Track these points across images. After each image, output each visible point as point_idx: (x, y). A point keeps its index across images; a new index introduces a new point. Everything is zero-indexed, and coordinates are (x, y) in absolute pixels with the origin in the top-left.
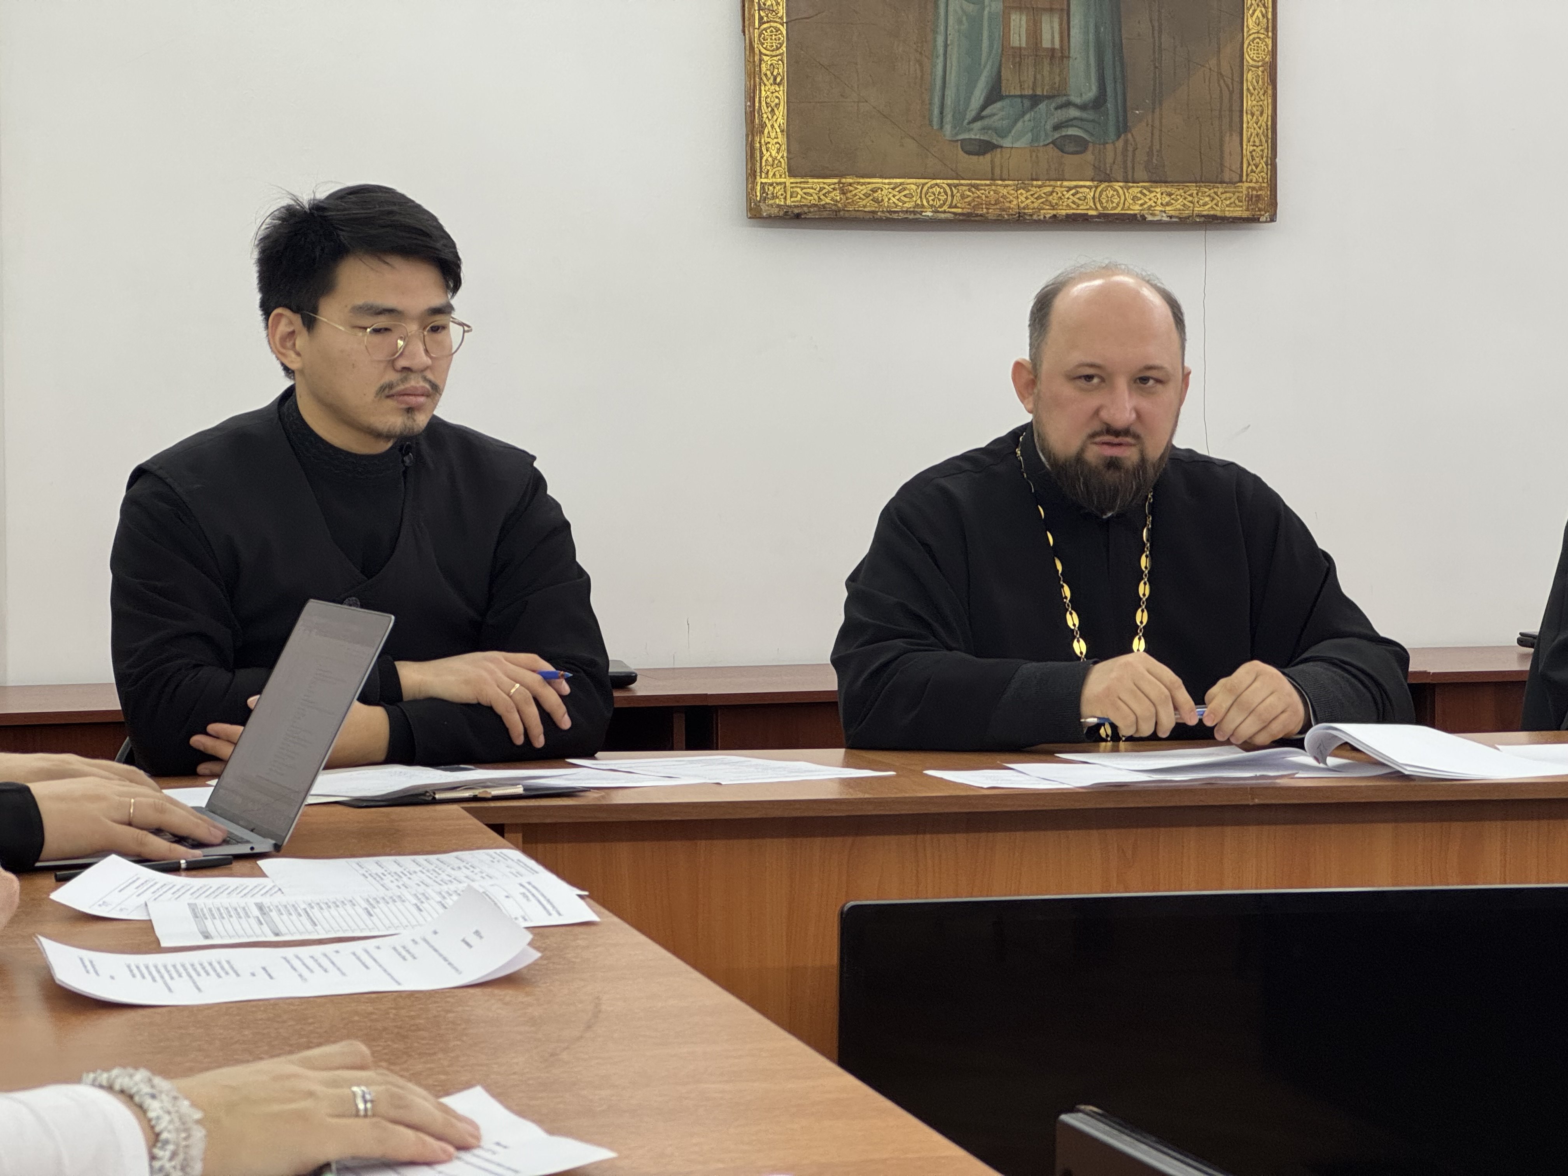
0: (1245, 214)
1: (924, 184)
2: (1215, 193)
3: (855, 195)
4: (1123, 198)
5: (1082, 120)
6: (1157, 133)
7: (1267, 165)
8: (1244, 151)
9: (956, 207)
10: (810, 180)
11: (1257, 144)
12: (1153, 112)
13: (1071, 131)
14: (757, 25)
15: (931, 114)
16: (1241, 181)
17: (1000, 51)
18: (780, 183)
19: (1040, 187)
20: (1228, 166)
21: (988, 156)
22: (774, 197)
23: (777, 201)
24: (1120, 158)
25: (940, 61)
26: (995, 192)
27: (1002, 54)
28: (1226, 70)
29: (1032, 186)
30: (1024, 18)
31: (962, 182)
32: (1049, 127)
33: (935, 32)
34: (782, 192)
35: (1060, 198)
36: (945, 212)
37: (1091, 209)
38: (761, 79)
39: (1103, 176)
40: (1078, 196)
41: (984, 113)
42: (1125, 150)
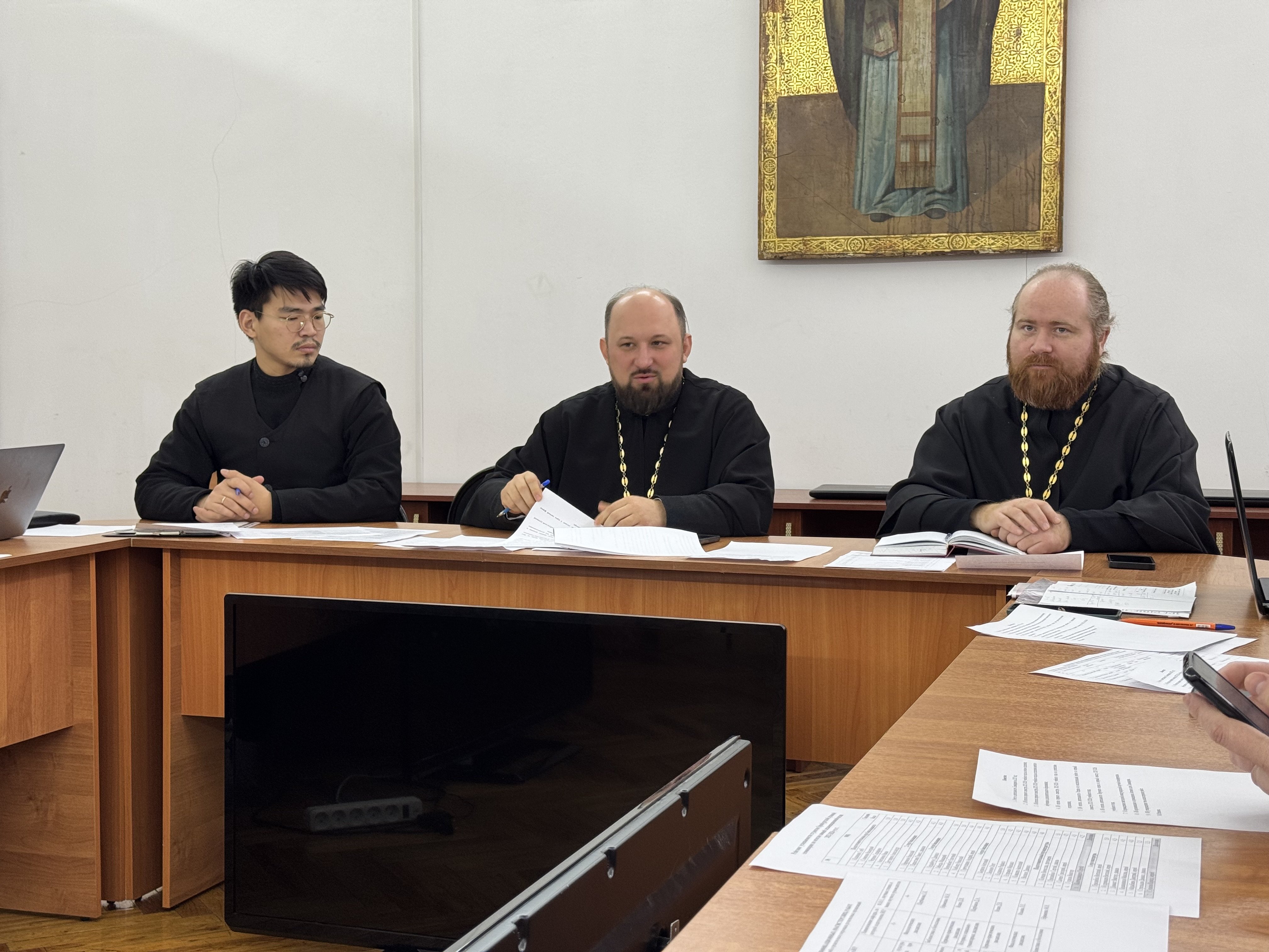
0: (1042, 248)
1: (849, 239)
2: (1022, 237)
3: (811, 246)
4: (965, 242)
5: (942, 199)
6: (987, 205)
7: (1056, 220)
8: (1041, 213)
9: (867, 250)
10: (788, 239)
11: (1050, 208)
12: (985, 193)
13: (936, 206)
14: (762, 160)
15: (853, 202)
16: (1039, 229)
17: (894, 165)
18: (773, 241)
19: (916, 237)
20: (1031, 221)
21: (886, 222)
22: (770, 249)
23: (771, 251)
24: (964, 220)
25: (859, 172)
26: (890, 241)
27: (895, 166)
28: (1030, 166)
29: (912, 237)
30: (909, 146)
31: (870, 237)
32: (923, 204)
33: (857, 157)
34: (773, 246)
35: (928, 243)
36: (860, 253)
37: (946, 248)
38: (764, 187)
39: (954, 230)
40: (939, 242)
41: (884, 199)
42: (967, 215)
